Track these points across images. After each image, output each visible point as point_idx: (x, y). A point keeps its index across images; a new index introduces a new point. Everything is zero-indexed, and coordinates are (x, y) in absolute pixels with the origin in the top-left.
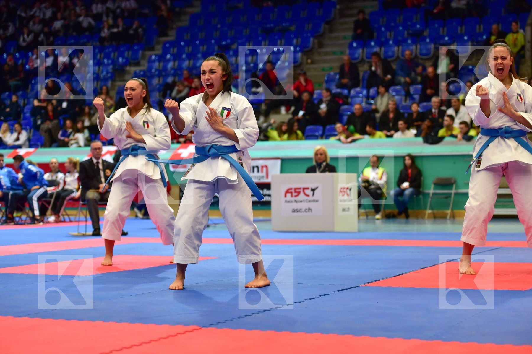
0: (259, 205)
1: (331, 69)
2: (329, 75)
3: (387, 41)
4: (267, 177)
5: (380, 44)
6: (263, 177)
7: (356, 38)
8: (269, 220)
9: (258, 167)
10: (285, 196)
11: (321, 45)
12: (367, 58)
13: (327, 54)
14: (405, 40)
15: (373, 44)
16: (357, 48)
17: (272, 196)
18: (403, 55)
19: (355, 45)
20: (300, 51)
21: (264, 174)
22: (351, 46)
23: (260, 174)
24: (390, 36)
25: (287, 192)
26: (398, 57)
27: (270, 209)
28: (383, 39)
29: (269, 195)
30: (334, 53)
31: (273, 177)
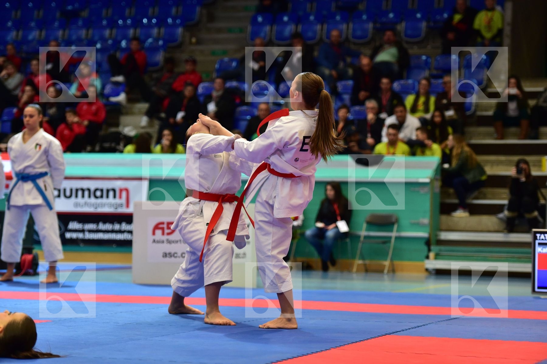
0: (114, 246)
1: (225, 53)
2: (222, 61)
3: (307, 16)
4: (128, 206)
5: (296, 20)
6: (121, 205)
7: (261, 10)
8: (130, 268)
9: (114, 190)
10: (154, 233)
11: (211, 18)
12: (277, 39)
13: (219, 30)
14: (332, 16)
15: (286, 19)
16: (262, 24)
17: (134, 233)
18: (328, 37)
19: (260, 19)
20: (181, 24)
21: (123, 200)
22: (254, 20)
23: (117, 201)
24: (311, 9)
25: (157, 227)
26: (321, 39)
27: (131, 252)
28: (301, 13)
29: (130, 232)
30: (229, 30)
31: (136, 205)
